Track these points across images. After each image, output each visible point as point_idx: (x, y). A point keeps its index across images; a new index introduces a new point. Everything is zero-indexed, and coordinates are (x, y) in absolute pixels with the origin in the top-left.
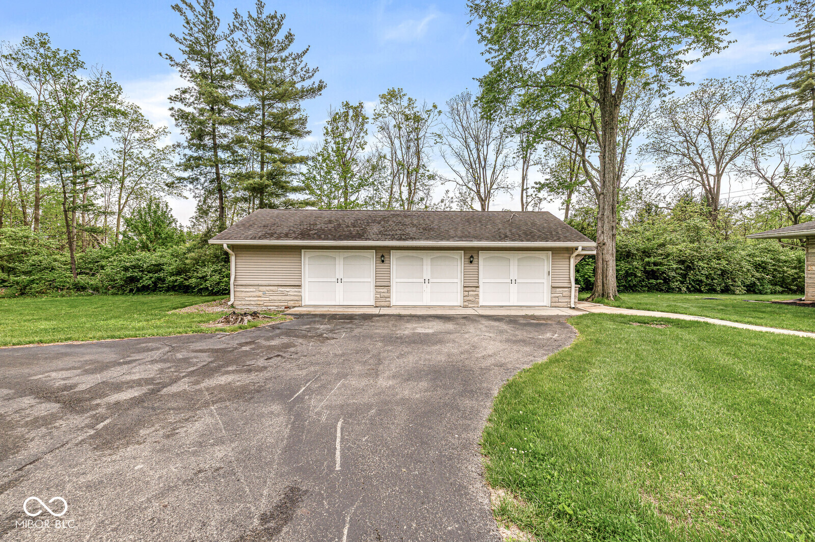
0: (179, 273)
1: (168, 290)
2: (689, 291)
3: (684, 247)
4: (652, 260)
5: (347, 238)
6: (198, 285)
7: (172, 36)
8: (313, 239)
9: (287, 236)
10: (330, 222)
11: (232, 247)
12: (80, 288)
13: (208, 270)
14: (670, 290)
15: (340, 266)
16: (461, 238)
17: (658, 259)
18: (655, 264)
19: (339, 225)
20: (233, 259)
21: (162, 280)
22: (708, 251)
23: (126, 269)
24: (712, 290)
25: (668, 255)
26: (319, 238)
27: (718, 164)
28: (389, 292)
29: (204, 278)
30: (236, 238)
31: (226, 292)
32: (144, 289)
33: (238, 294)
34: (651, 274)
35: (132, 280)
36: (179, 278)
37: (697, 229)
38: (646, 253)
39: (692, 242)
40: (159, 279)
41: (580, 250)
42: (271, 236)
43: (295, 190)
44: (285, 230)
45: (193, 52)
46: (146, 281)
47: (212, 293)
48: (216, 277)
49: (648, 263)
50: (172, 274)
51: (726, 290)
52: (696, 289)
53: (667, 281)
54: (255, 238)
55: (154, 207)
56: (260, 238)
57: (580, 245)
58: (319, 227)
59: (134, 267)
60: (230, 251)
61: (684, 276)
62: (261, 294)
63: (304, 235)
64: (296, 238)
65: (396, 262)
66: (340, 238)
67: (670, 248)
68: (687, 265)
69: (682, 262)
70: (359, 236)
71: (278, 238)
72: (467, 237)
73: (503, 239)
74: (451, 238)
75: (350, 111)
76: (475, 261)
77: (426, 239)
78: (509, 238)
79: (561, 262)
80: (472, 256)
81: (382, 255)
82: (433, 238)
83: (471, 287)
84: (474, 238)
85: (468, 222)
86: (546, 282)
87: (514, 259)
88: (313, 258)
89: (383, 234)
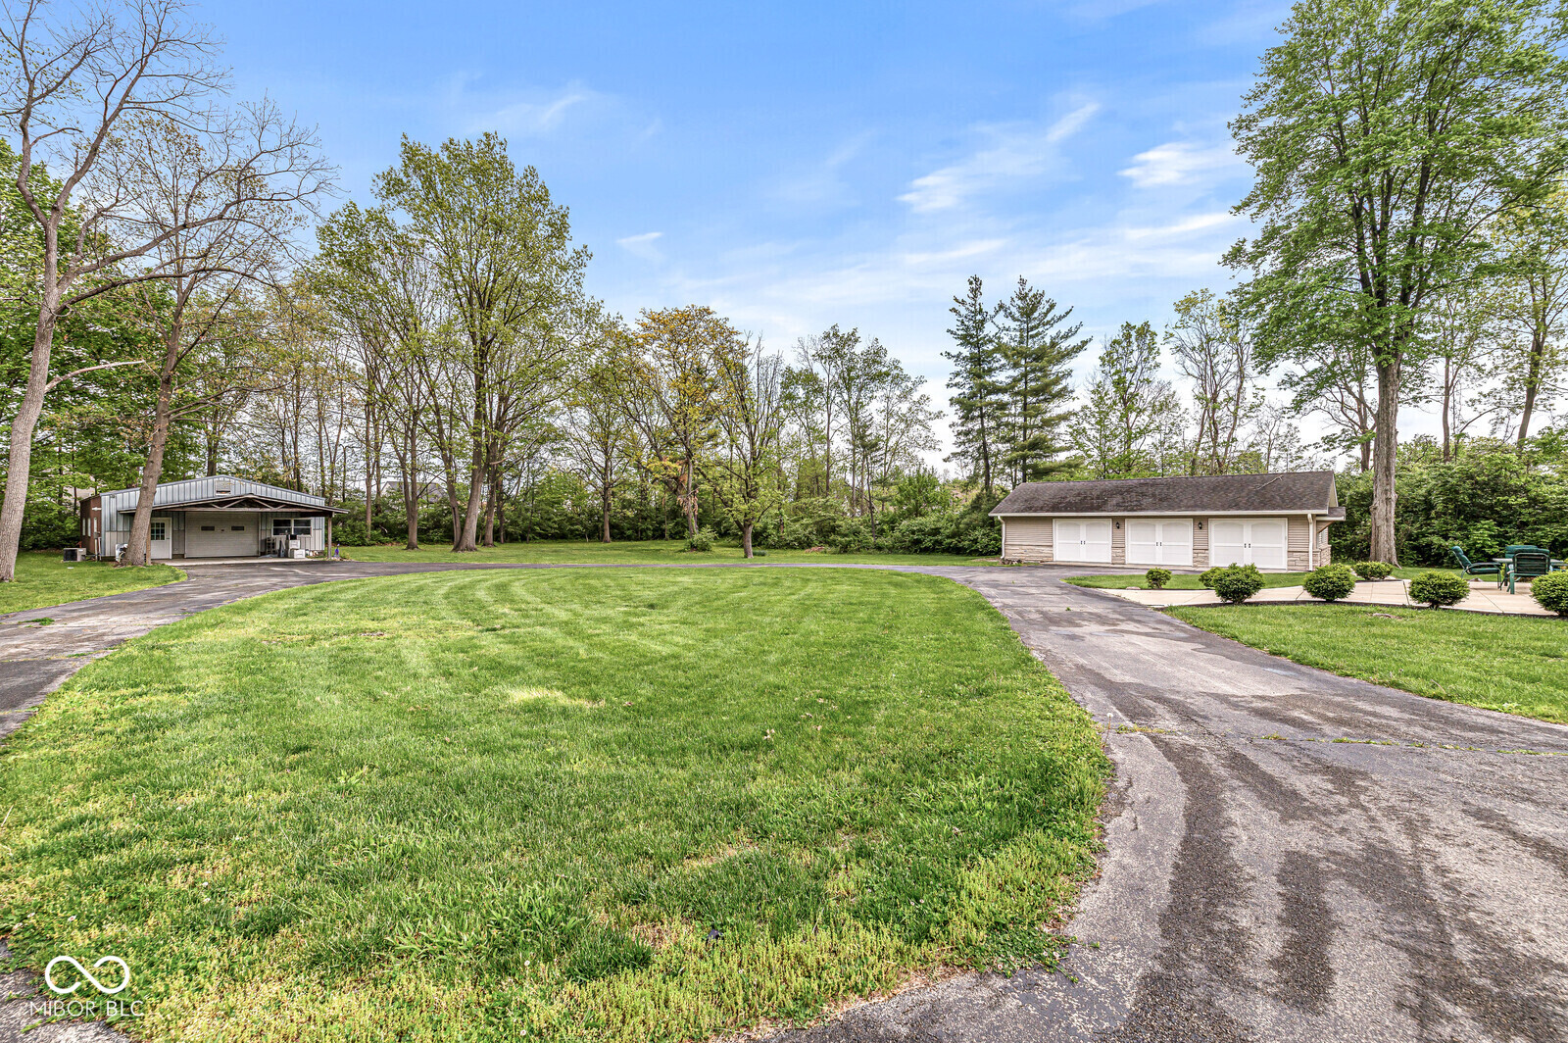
0: (953, 535)
1: (944, 551)
5: (1090, 510)
6: (970, 546)
7: (948, 331)
8: (1063, 511)
9: (1042, 509)
10: (1079, 494)
11: (1004, 518)
12: (879, 548)
13: (978, 533)
15: (1083, 531)
16: (1188, 508)
19: (1085, 497)
20: (1003, 527)
21: (940, 543)
23: (913, 532)
26: (1066, 511)
28: (1124, 552)
29: (975, 541)
30: (1005, 512)
31: (999, 552)
32: (926, 551)
35: (918, 542)
36: (954, 541)
40: (936, 541)
42: (1029, 509)
43: (1061, 449)
44: (1041, 504)
45: (965, 339)
46: (928, 542)
47: (981, 554)
48: (985, 540)
50: (948, 537)
54: (1019, 511)
55: (922, 471)
56: (1023, 511)
58: (1068, 500)
59: (919, 530)
60: (1001, 522)
62: (1023, 551)
63: (1054, 508)
64: (1048, 511)
65: (1129, 529)
66: (1082, 511)
70: (1098, 509)
71: (1035, 511)
72: (1194, 507)
73: (1230, 508)
74: (1179, 508)
75: (1133, 333)
76: (1204, 527)
77: (1155, 509)
78: (1238, 507)
79: (1299, 530)
80: (1201, 523)
81: (1118, 523)
82: (1161, 509)
83: (1201, 550)
84: (1204, 508)
85: (1214, 490)
86: (1284, 546)
87: (1248, 526)
88: (1064, 525)
89: (1119, 506)
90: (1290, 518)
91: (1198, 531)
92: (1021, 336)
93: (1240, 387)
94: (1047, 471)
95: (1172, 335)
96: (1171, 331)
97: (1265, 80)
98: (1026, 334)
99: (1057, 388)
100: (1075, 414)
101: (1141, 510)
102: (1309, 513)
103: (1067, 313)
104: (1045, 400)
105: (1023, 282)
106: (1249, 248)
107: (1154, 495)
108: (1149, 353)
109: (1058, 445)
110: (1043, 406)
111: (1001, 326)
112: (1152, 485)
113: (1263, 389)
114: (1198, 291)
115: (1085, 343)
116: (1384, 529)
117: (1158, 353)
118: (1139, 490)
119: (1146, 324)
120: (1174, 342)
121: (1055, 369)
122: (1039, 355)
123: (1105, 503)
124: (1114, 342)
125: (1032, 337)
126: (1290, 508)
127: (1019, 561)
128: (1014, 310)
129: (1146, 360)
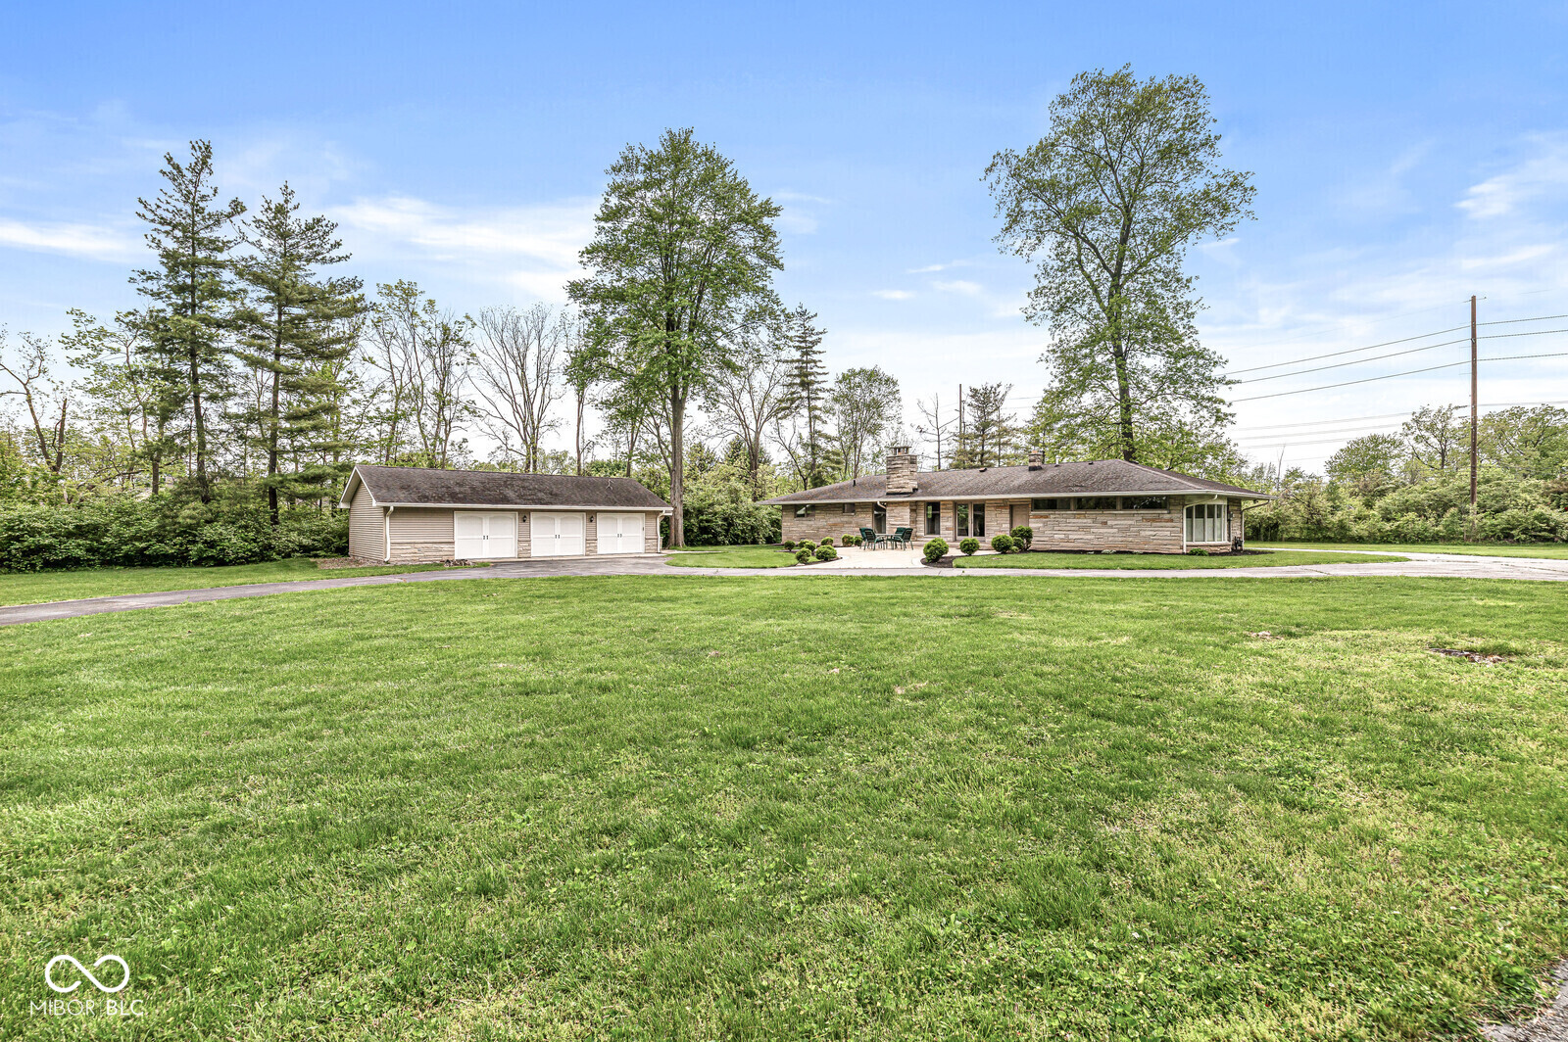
2: (732, 543)
3: (727, 507)
4: (705, 517)
5: (496, 501)
8: (466, 502)
9: (441, 500)
14: (718, 543)
15: (486, 524)
16: (582, 503)
17: (709, 517)
18: (707, 521)
22: (743, 509)
24: (745, 542)
25: (716, 514)
27: (757, 421)
28: (529, 545)
33: (393, 551)
34: (704, 530)
37: (736, 491)
38: (700, 512)
39: (732, 502)
41: (664, 514)
49: (702, 521)
51: (755, 542)
52: (736, 541)
53: (715, 535)
57: (664, 509)
61: (727, 531)
62: (417, 550)
63: (454, 498)
64: (448, 502)
65: (533, 522)
67: (717, 508)
68: (728, 521)
69: (725, 519)
72: (587, 502)
74: (575, 502)
76: (594, 520)
79: (651, 523)
80: (592, 516)
81: (523, 516)
83: (591, 540)
84: (596, 503)
86: (641, 535)
87: (620, 519)
88: (465, 518)
89: (523, 499)
90: (647, 513)
91: (590, 524)
101: (544, 503)
102: (658, 509)
126: (647, 506)
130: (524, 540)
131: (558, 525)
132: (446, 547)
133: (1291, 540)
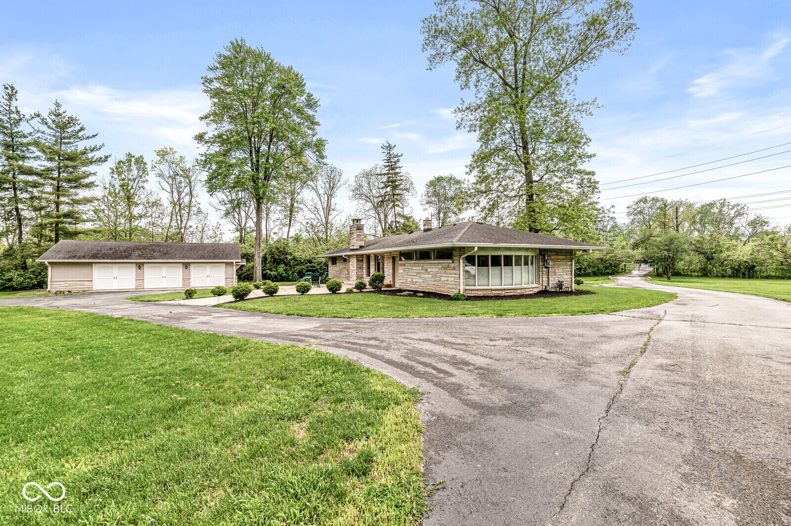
5: (119, 258)
8: (100, 259)
9: (84, 257)
10: (111, 249)
11: (49, 263)
15: (115, 270)
16: (180, 258)
19: (116, 251)
20: (50, 269)
26: (103, 258)
28: (143, 282)
30: (52, 259)
33: (53, 286)
41: (235, 263)
42: (74, 257)
43: (87, 221)
44: (83, 254)
48: (24, 279)
54: (65, 259)
56: (67, 259)
58: (103, 252)
60: (48, 265)
62: (68, 285)
63: (93, 257)
64: (89, 259)
66: (115, 258)
70: (127, 258)
71: (79, 258)
72: (183, 258)
73: (201, 258)
74: (175, 258)
75: (133, 160)
76: (188, 268)
77: (163, 259)
78: (204, 258)
79: (229, 269)
80: (186, 265)
81: (140, 266)
82: (167, 258)
83: (186, 279)
84: (188, 258)
85: (191, 249)
86: (223, 276)
87: (208, 267)
88: (100, 267)
89: (140, 257)
90: (226, 263)
91: (185, 270)
92: (56, 141)
93: (191, 201)
94: (76, 234)
95: (155, 167)
96: (155, 165)
97: (218, 65)
98: (60, 140)
99: (86, 181)
100: (97, 200)
101: (155, 259)
102: (234, 261)
103: (94, 136)
104: (75, 187)
105: (58, 105)
106: (206, 137)
107: (160, 251)
108: (143, 173)
109: (84, 217)
110: (73, 191)
111: (36, 129)
112: (157, 246)
113: (200, 204)
114: (168, 148)
115: (107, 157)
116: (258, 268)
117: (147, 174)
118: (150, 248)
119: (141, 156)
120: (157, 171)
121: (83, 169)
122: (71, 158)
123: (130, 254)
124: (120, 162)
125: (65, 143)
126: (226, 259)
127: (69, 292)
128: (49, 121)
129: (141, 177)
130: (140, 279)
131: (164, 270)
132: (87, 283)
133: (768, 277)
